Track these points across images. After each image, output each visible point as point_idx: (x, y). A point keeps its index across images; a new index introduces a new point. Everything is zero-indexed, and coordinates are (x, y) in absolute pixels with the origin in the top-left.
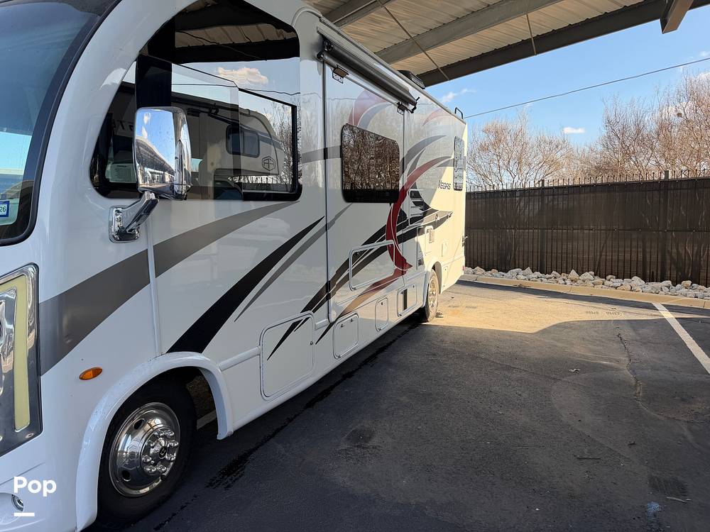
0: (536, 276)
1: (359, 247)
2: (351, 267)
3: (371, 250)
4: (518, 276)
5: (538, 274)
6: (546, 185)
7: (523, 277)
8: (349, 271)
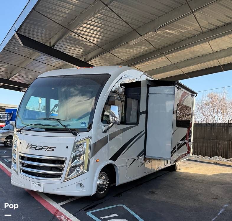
0: (223, 159)
1: (179, 142)
2: (177, 148)
3: (182, 143)
4: (216, 159)
5: (224, 158)
6: (229, 122)
7: (218, 160)
8: (176, 149)
